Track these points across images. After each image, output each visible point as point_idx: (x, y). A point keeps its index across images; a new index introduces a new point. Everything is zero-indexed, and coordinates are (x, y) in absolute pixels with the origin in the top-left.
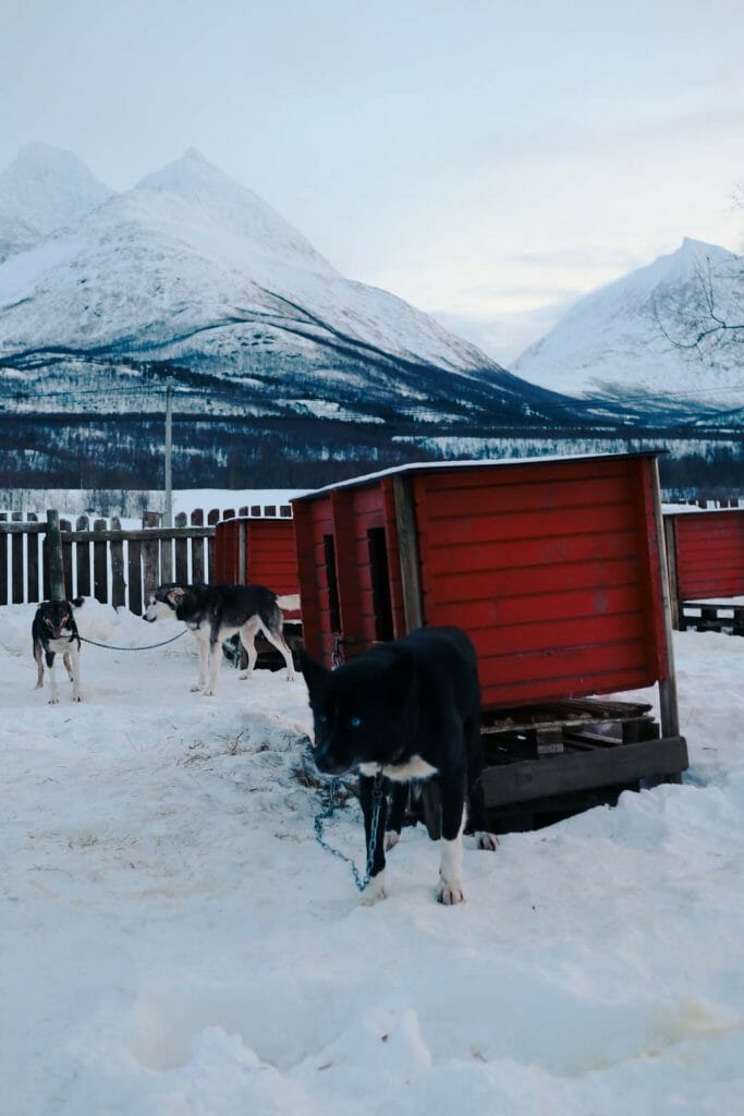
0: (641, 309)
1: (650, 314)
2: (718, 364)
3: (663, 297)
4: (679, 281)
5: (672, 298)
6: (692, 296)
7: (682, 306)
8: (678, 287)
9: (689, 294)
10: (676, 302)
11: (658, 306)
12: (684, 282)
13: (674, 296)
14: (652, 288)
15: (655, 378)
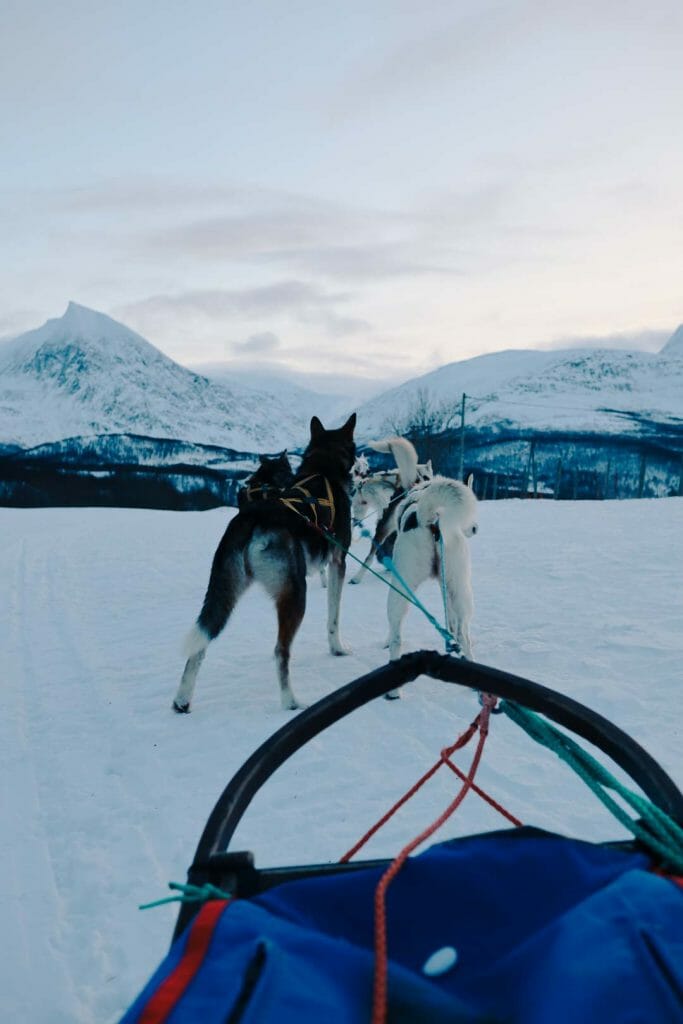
0: (26, 367)
1: (35, 372)
2: (98, 425)
3: (47, 357)
4: (63, 342)
5: (55, 358)
6: (75, 358)
7: (65, 367)
8: (62, 347)
9: (72, 355)
10: (60, 362)
11: (42, 365)
12: (68, 343)
13: (58, 356)
14: (39, 347)
15: (34, 435)
